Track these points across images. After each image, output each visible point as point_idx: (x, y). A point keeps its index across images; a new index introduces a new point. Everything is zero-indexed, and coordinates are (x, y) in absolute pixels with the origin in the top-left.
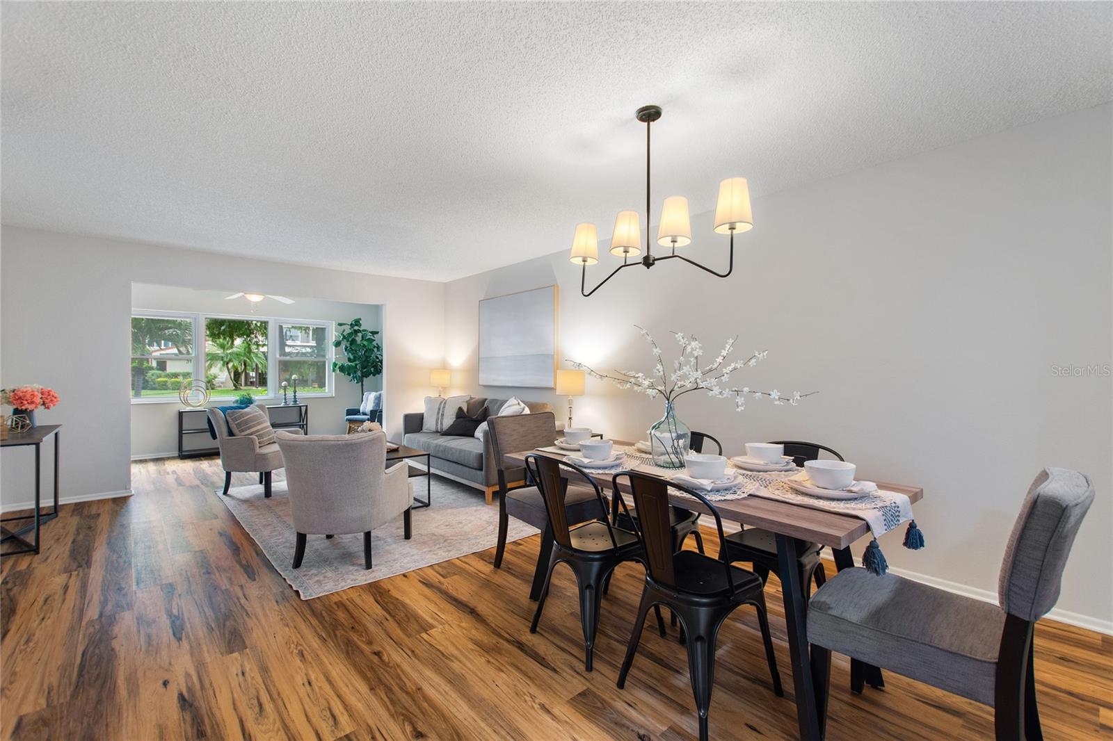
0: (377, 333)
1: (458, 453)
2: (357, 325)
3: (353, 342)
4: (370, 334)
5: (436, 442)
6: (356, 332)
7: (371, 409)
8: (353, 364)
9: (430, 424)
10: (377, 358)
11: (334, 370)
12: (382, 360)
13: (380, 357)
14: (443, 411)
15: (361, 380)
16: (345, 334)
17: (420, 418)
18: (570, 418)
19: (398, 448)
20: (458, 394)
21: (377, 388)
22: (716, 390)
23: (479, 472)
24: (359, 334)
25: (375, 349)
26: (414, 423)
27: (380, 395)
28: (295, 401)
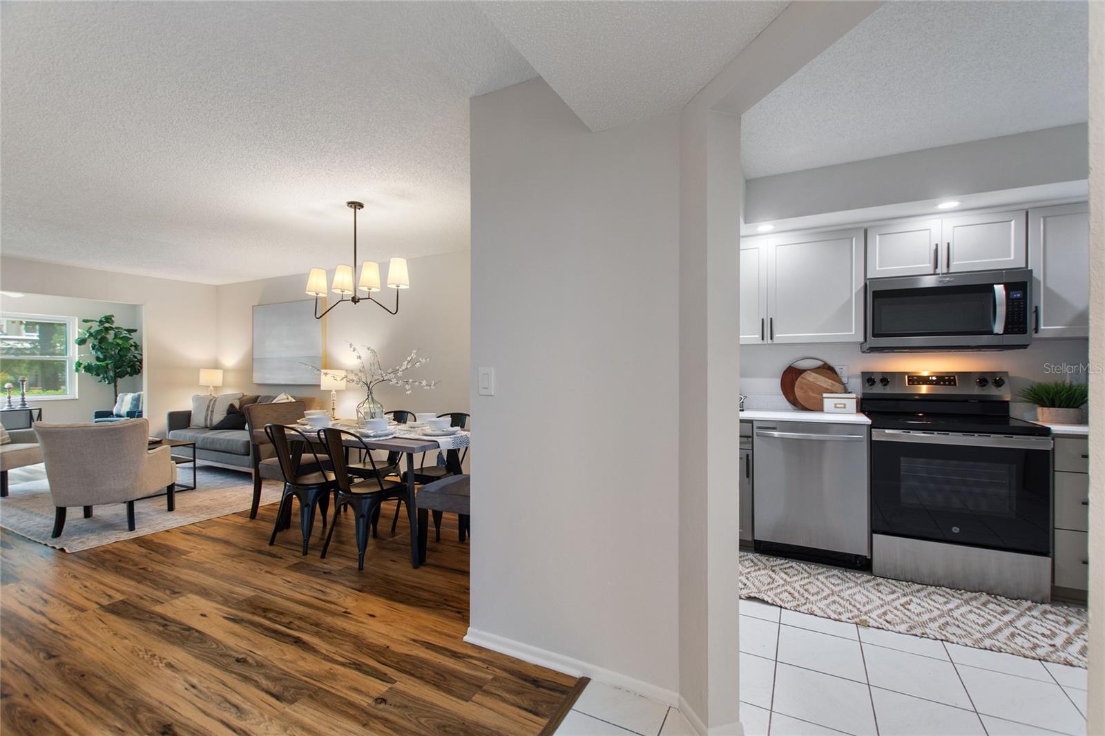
0: (135, 331)
1: (226, 443)
2: (108, 322)
3: (103, 340)
4: (125, 332)
5: (204, 435)
6: (107, 329)
7: (128, 410)
8: (103, 364)
9: (197, 419)
10: (136, 357)
11: (77, 370)
12: (142, 360)
13: (139, 357)
14: (213, 408)
15: (113, 381)
16: (92, 331)
17: (188, 415)
18: (333, 409)
19: (161, 440)
20: (231, 392)
21: (136, 388)
22: (394, 381)
23: (246, 457)
24: (110, 332)
25: (133, 349)
26: (180, 420)
27: (139, 396)
28: (24, 404)
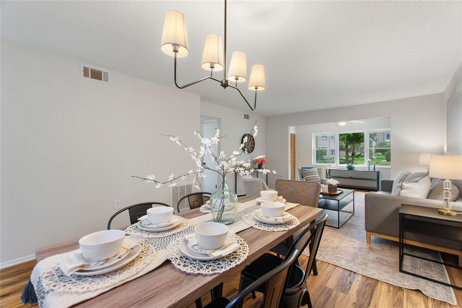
17: (392, 183)
28: (374, 169)
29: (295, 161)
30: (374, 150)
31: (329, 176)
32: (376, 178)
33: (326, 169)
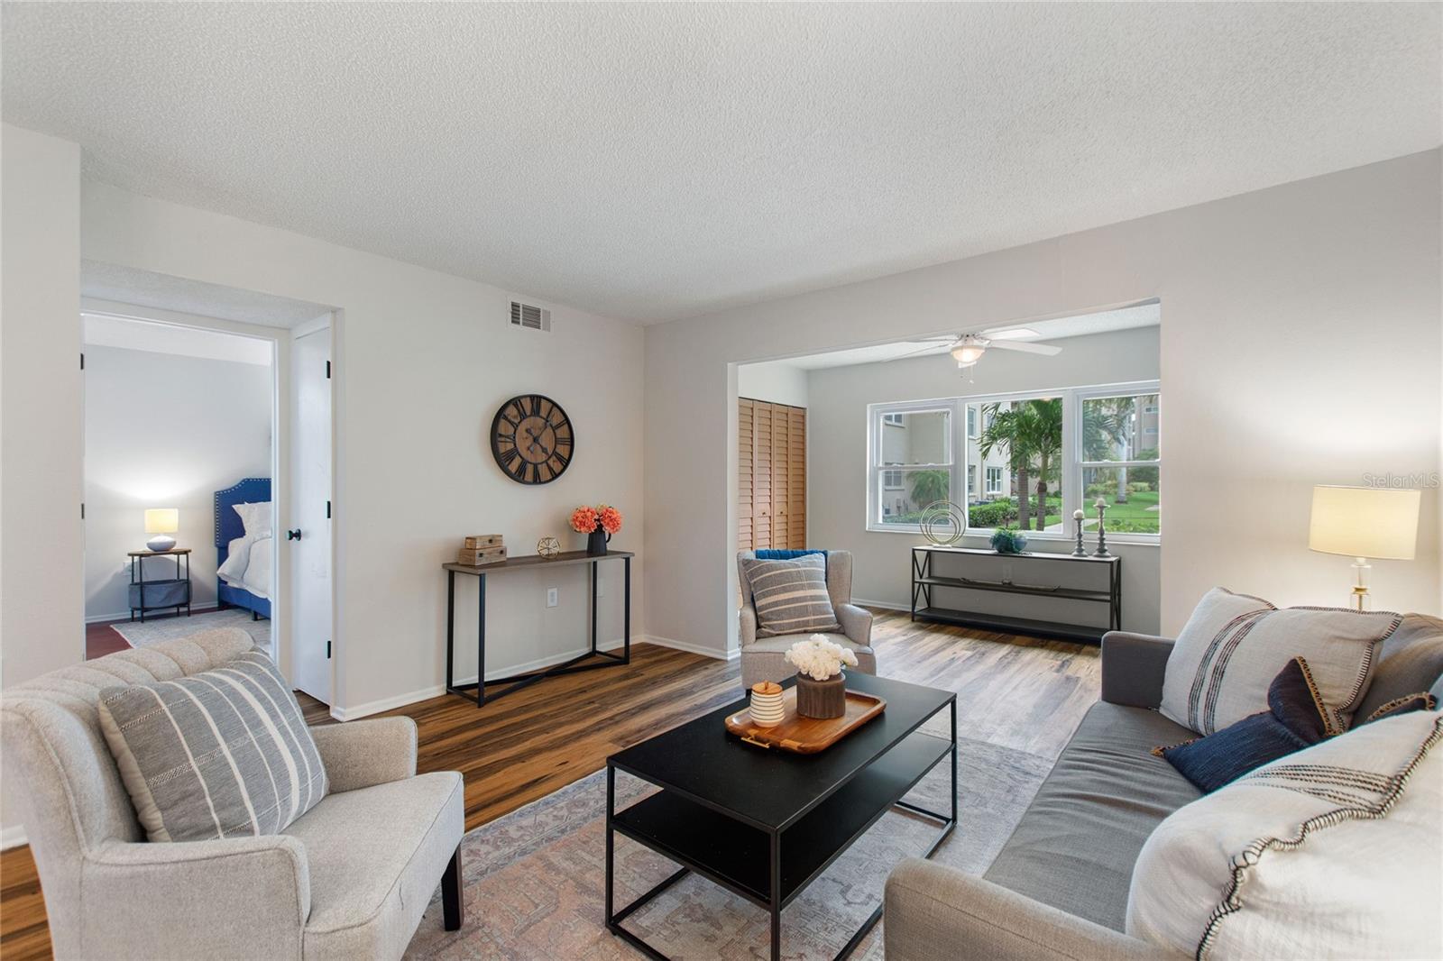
28: (1102, 550)
29: (804, 515)
30: (1124, 470)
31: (930, 576)
32: (1108, 589)
33: (914, 550)
